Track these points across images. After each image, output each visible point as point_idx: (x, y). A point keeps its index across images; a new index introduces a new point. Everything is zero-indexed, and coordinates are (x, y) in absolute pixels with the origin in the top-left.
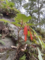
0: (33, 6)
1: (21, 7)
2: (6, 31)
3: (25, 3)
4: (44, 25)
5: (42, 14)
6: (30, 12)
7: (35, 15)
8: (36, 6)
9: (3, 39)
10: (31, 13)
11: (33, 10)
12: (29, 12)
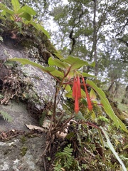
0: (81, 16)
1: (47, 15)
2: (14, 84)
3: (57, 5)
4: (106, 70)
5: (103, 40)
6: (72, 32)
7: (85, 41)
8: (88, 18)
9: (4, 107)
10: (74, 34)
11: (78, 27)
12: (68, 31)
